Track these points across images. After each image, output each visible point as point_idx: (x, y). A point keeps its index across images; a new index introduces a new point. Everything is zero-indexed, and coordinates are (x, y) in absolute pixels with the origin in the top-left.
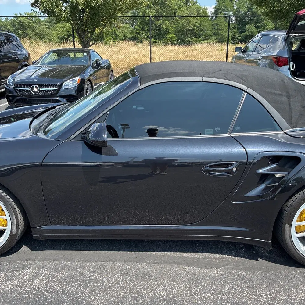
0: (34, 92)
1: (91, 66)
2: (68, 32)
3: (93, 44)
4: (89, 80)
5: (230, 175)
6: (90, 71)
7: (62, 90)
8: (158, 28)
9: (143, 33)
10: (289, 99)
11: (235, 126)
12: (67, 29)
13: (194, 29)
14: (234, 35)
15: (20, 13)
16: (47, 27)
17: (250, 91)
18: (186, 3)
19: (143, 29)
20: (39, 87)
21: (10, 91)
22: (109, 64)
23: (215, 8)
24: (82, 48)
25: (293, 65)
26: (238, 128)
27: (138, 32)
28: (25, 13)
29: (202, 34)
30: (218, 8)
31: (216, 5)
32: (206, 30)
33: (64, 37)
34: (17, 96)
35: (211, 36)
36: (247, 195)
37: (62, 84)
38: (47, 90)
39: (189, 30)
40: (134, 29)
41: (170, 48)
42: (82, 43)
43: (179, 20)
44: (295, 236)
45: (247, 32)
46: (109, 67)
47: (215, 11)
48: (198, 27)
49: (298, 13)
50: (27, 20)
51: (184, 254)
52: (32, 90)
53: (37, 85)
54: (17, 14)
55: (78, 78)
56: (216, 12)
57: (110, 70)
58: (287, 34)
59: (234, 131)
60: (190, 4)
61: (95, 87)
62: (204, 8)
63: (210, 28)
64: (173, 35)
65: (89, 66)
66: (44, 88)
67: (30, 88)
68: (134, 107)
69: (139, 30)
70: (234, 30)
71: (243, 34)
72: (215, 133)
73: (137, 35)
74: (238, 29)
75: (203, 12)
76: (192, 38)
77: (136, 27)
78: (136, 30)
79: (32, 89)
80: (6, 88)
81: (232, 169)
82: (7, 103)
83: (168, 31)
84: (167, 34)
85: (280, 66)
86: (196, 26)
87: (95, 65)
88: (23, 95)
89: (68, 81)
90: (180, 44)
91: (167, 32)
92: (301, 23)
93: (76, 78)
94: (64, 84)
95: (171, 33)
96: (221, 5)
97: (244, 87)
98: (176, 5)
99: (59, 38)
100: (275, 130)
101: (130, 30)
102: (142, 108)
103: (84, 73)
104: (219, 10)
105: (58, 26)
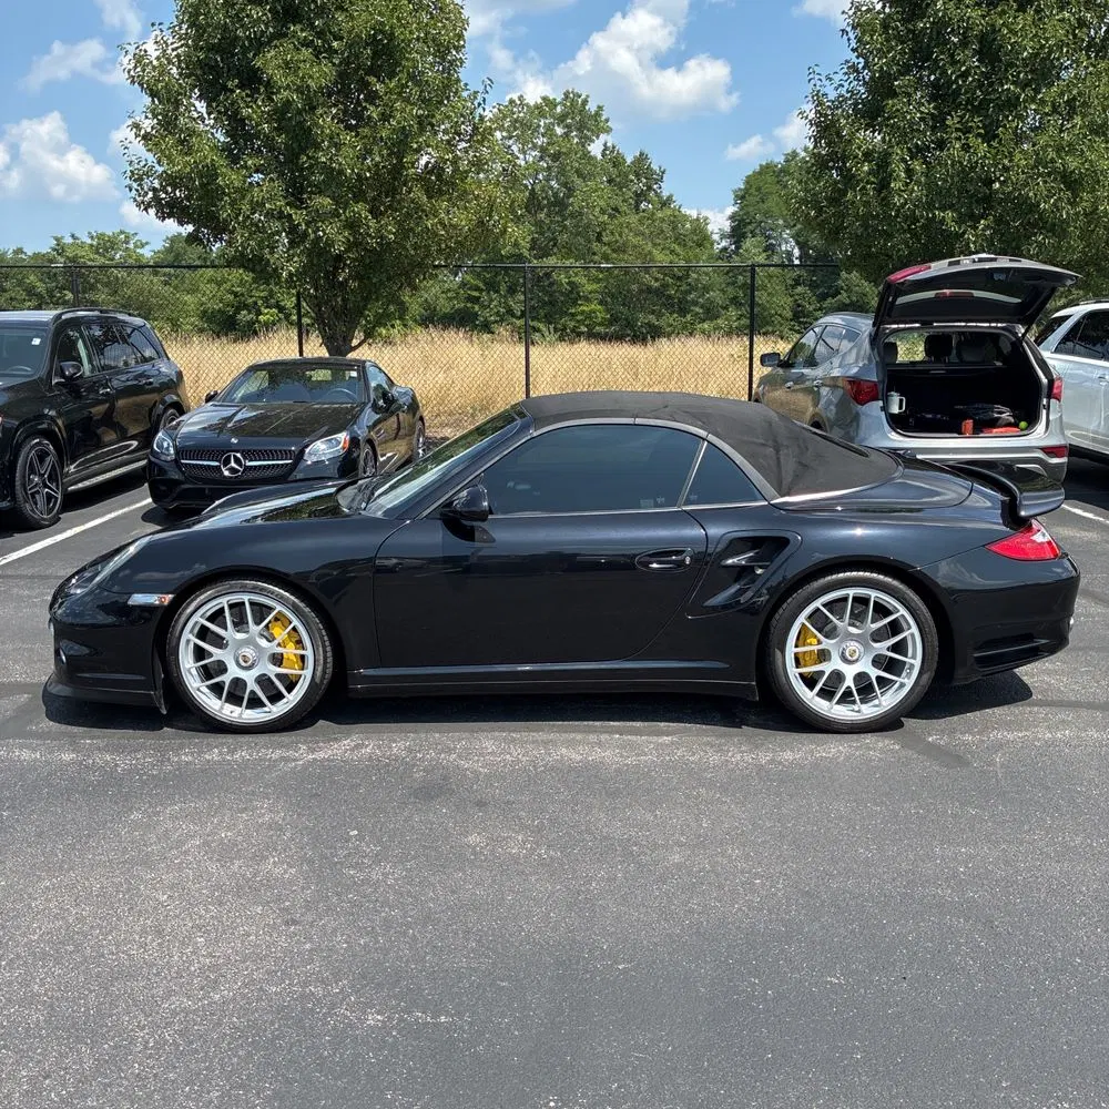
0: (233, 470)
1: (370, 405)
2: (236, 295)
3: (360, 345)
4: (370, 442)
5: (681, 570)
6: (369, 417)
7: (301, 466)
8: (543, 279)
9: (492, 300)
10: (777, 451)
11: (690, 493)
12: (233, 286)
13: (665, 286)
14: (799, 306)
15: (73, 236)
16: (163, 279)
17: (712, 438)
18: (636, 202)
19: (492, 286)
20: (245, 458)
21: (162, 471)
22: (414, 398)
23: (732, 218)
24: (327, 355)
25: (901, 401)
26: (693, 497)
27: (476, 294)
28: (89, 233)
29: (695, 303)
30: (744, 220)
31: (735, 209)
32: (706, 289)
33: (219, 310)
34: (183, 483)
35: (722, 307)
36: (707, 604)
37: (302, 452)
38: (265, 466)
39: (649, 290)
40: (463, 284)
41: (584, 349)
42: (329, 341)
43: (615, 255)
44: (793, 671)
45: (845, 295)
46: (414, 406)
47: (734, 229)
48: (679, 278)
49: (892, 277)
50: (96, 256)
51: (612, 723)
52: (225, 466)
53: (237, 452)
54: (62, 238)
55: (343, 436)
56: (738, 232)
57: (417, 416)
58: (874, 325)
59: (688, 502)
60: (650, 206)
61: (381, 459)
62: (698, 219)
63: (718, 279)
64: (594, 306)
65: (365, 404)
66: (256, 460)
67: (219, 461)
68: (511, 484)
69: (477, 289)
70: (800, 289)
71: (829, 300)
72: (657, 506)
73: (469, 305)
74: (813, 286)
75: (694, 231)
76: (659, 316)
77: (468, 278)
78: (469, 289)
79: (227, 462)
80: (149, 460)
81: (684, 560)
82: (150, 500)
83: (578, 293)
84: (575, 303)
85: (862, 403)
86: (674, 277)
87: (381, 402)
88: (196, 478)
89: (318, 443)
90: (618, 338)
91: (574, 295)
92: (901, 300)
93: (340, 435)
94: (307, 450)
95: (587, 299)
96: (751, 209)
97: (702, 433)
98: (603, 212)
99: (204, 315)
100: (756, 500)
101: (449, 290)
102: (527, 487)
103: (355, 423)
104: (745, 226)
105: (202, 276)
